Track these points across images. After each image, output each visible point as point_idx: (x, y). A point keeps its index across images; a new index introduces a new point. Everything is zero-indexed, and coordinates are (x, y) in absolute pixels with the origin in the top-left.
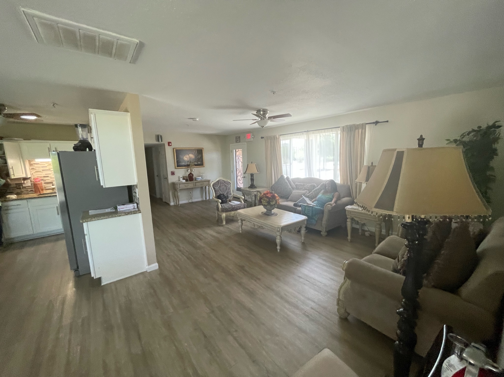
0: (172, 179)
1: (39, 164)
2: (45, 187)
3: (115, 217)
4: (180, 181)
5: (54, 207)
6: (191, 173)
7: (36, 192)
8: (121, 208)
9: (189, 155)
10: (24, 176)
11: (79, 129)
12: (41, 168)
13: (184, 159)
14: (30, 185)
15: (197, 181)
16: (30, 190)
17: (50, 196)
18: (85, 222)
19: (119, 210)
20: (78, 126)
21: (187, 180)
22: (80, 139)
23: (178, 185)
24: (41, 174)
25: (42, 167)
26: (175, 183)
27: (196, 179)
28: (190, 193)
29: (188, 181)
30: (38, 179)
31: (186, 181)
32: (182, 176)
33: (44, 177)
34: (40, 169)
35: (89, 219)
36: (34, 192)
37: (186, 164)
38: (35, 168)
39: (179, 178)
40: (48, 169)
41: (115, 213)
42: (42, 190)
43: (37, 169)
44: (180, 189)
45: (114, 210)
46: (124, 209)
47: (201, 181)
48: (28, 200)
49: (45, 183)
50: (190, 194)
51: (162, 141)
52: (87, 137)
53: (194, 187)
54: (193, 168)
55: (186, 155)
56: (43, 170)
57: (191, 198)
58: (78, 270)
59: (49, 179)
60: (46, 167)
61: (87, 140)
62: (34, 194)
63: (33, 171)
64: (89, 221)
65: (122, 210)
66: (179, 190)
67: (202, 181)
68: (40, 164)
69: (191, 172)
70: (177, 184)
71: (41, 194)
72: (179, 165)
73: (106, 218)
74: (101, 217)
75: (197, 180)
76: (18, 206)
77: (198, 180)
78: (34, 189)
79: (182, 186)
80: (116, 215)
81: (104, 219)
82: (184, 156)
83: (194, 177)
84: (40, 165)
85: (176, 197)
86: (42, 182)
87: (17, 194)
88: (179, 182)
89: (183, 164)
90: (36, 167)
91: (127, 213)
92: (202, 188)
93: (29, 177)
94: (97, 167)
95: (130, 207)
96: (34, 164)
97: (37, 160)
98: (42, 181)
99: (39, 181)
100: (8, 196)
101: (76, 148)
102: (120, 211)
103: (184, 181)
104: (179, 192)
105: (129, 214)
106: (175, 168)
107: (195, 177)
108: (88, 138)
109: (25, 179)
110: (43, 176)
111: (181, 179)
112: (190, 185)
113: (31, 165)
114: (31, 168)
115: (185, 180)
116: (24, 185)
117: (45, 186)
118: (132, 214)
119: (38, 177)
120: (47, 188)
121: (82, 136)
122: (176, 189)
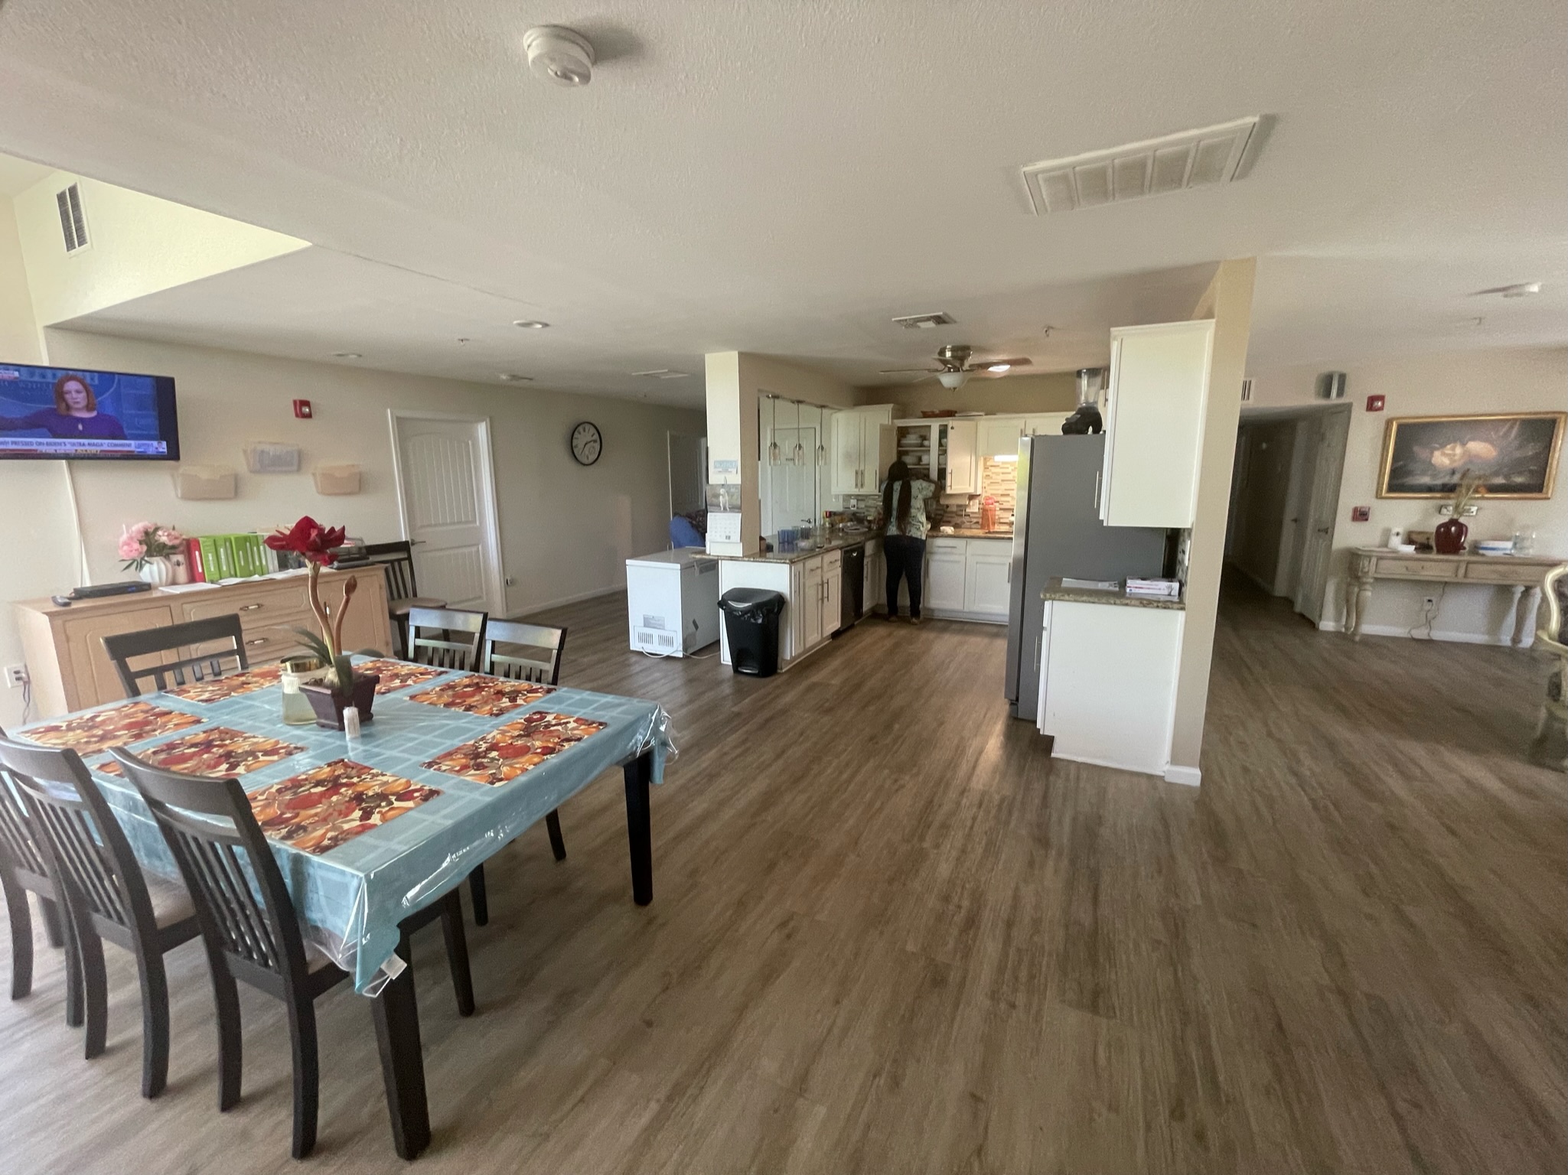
0: (1347, 535)
1: (998, 466)
2: (1000, 518)
3: (1115, 604)
4: (1386, 546)
5: (1004, 564)
6: (1454, 522)
7: (982, 527)
8: (1135, 586)
9: (1464, 444)
10: (971, 490)
11: (1083, 382)
12: (1001, 475)
13: (1434, 461)
14: (977, 510)
15: (1483, 555)
16: (975, 520)
17: (1003, 538)
18: (1050, 599)
19: (1128, 590)
20: (1083, 374)
21: (1423, 548)
22: (1079, 406)
23: (1374, 560)
24: (998, 490)
25: (1003, 473)
26: (1360, 553)
27: (1476, 548)
28: (1430, 601)
29: (1430, 553)
30: (990, 498)
31: (1416, 549)
32: (1400, 530)
33: (1002, 495)
34: (998, 477)
35: (1057, 596)
36: (979, 527)
37: (1439, 482)
38: (991, 475)
39: (1387, 533)
40: (1012, 478)
41: (1119, 596)
42: (994, 524)
43: (994, 476)
44: (1376, 579)
45: (1117, 589)
46: (1141, 591)
47: (1509, 561)
48: (968, 540)
49: (1001, 509)
50: (1427, 607)
51: (1340, 393)
52: (1096, 400)
53: (1456, 580)
54: (1473, 502)
55: (1449, 447)
56: (1003, 481)
57: (1429, 623)
58: (1017, 705)
59: (1008, 502)
60: (1010, 473)
61: (1095, 406)
62: (980, 531)
63: (988, 482)
64: (1057, 598)
65: (1137, 591)
66: (1372, 580)
67: (1511, 561)
68: (1001, 466)
69: (1455, 517)
70: (1370, 557)
71: (989, 532)
72: (1399, 482)
73: (1093, 603)
74: (1083, 597)
75: (1481, 552)
76: (954, 550)
77: (1489, 553)
78: (980, 521)
79: (1389, 568)
80: (1118, 601)
81: (1089, 602)
82: (1438, 449)
83: (1467, 540)
84: (1001, 468)
85: (1351, 605)
86: (995, 507)
87: (956, 526)
88: (1380, 549)
89: (1426, 480)
90: (993, 473)
91: (1145, 602)
92: (1504, 591)
93: (978, 493)
94: (1101, 475)
95: (1160, 589)
96: (992, 466)
97: (999, 459)
98: (997, 504)
99: (992, 504)
100: (942, 528)
101: (1068, 429)
102: (1130, 594)
103: (1410, 549)
104: (1368, 587)
105: (1151, 605)
106: (1378, 496)
107: (1478, 538)
108: (1096, 402)
109: (972, 497)
110: (1000, 492)
111: (1396, 543)
112: (1438, 567)
113: (986, 468)
114: (985, 474)
115: (1414, 547)
116: (968, 510)
117: (1001, 516)
118: (1158, 607)
119: (992, 494)
120: (1002, 521)
121: (1086, 398)
122: (1360, 574)
